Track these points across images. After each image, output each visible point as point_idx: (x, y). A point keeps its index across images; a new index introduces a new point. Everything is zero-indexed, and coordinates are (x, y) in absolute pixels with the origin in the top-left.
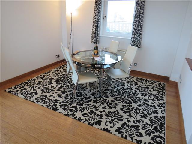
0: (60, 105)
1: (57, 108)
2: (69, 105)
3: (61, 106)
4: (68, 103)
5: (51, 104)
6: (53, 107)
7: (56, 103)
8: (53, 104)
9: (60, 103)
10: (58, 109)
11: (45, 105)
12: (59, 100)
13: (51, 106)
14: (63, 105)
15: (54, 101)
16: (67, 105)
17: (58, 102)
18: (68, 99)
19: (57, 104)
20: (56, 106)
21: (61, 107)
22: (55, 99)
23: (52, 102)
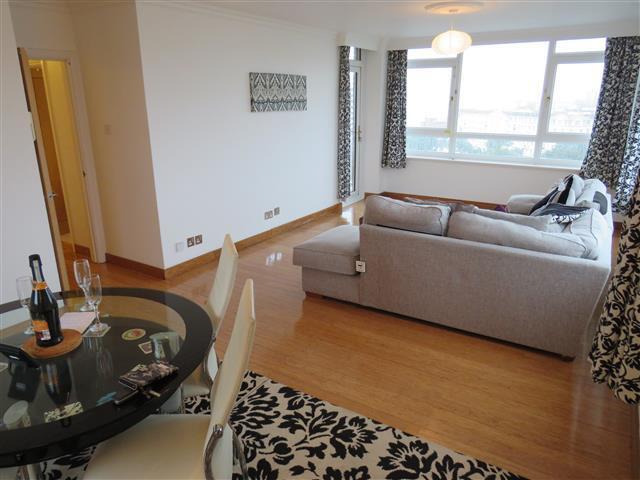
0: (278, 405)
1: (285, 396)
2: (246, 404)
3: (273, 403)
4: (249, 412)
5: (309, 409)
6: (298, 400)
7: (292, 413)
8: (302, 411)
9: (278, 414)
10: (281, 391)
11: (330, 408)
12: (282, 426)
13: (306, 402)
14: (266, 405)
15: (301, 422)
16: (252, 406)
17: (284, 417)
18: (248, 433)
19: (289, 408)
20: (290, 402)
21: (275, 399)
22: (300, 434)
23: (306, 417)
